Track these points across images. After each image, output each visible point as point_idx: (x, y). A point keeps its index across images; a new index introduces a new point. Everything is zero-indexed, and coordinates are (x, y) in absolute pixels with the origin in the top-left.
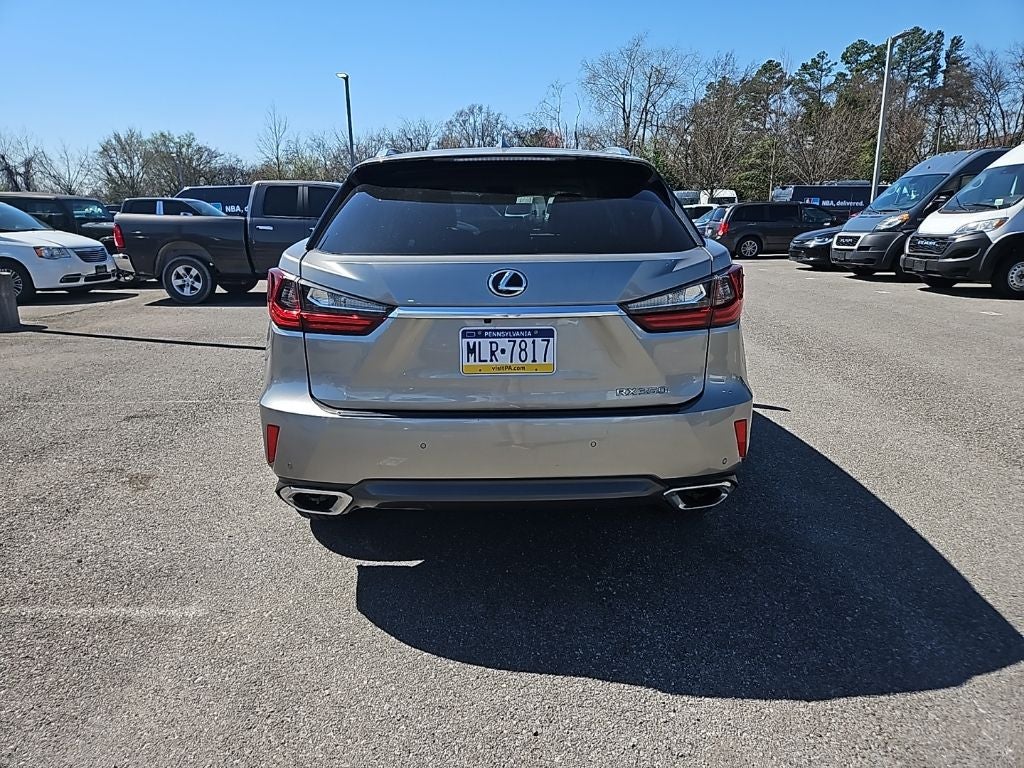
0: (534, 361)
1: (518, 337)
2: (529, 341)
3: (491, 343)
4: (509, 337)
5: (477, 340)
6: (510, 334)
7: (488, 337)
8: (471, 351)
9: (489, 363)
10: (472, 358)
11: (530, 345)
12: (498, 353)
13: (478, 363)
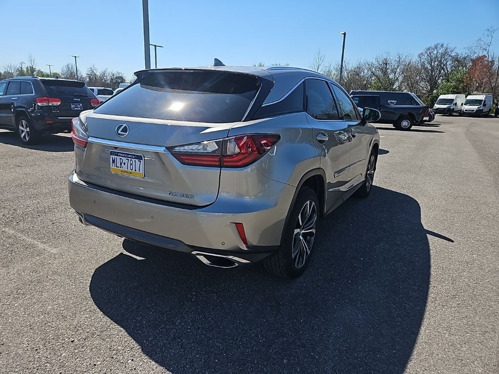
0: (135, 171)
1: (129, 158)
2: (134, 160)
3: (120, 159)
4: (126, 157)
5: (116, 157)
6: (127, 156)
7: (119, 156)
8: (113, 161)
9: (119, 168)
10: (114, 165)
11: (134, 162)
12: (123, 164)
13: (116, 167)
